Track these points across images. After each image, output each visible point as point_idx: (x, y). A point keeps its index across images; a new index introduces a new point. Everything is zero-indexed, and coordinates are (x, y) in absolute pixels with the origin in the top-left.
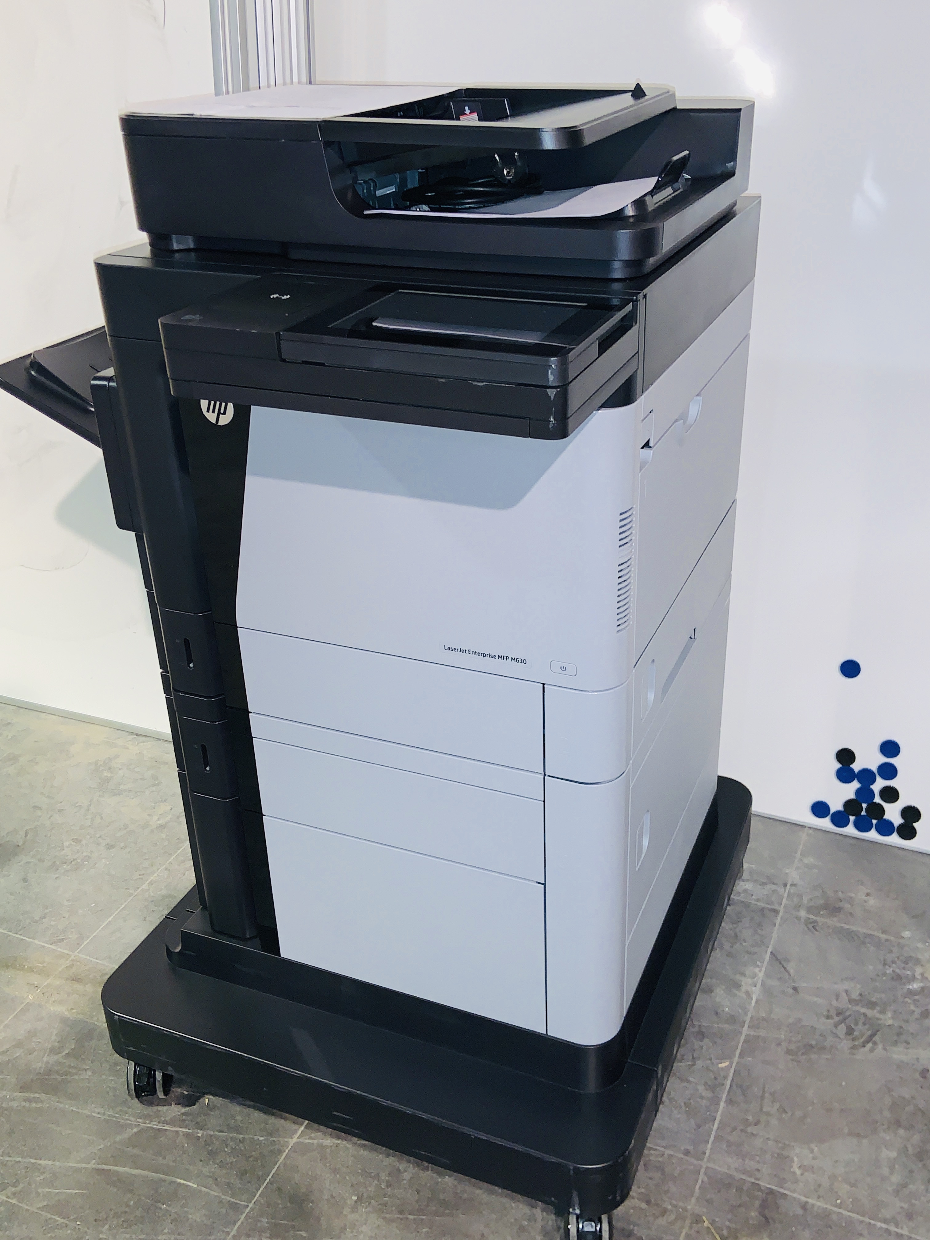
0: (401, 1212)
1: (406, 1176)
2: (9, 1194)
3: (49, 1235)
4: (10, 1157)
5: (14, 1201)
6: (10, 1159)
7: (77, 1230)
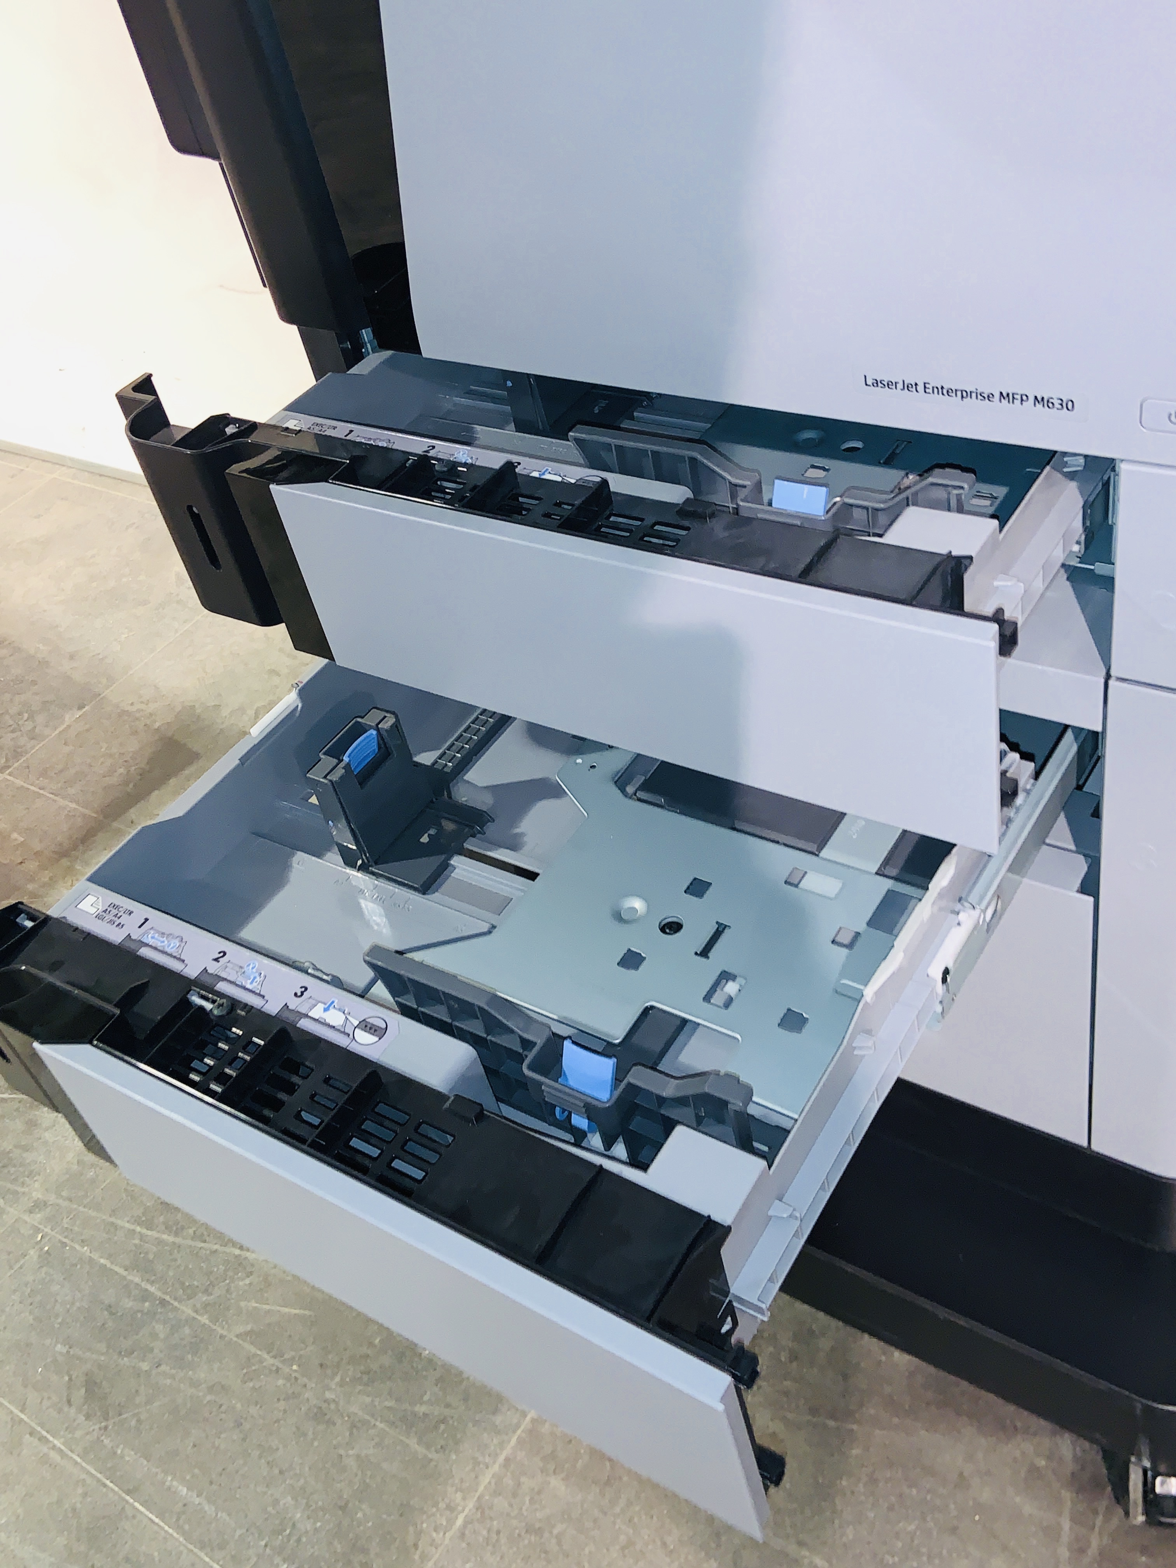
0: (814, 1411)
1: (825, 1344)
2: (198, 1306)
3: (251, 1384)
4: (205, 1241)
5: (204, 1319)
6: (202, 1245)
7: (293, 1380)
